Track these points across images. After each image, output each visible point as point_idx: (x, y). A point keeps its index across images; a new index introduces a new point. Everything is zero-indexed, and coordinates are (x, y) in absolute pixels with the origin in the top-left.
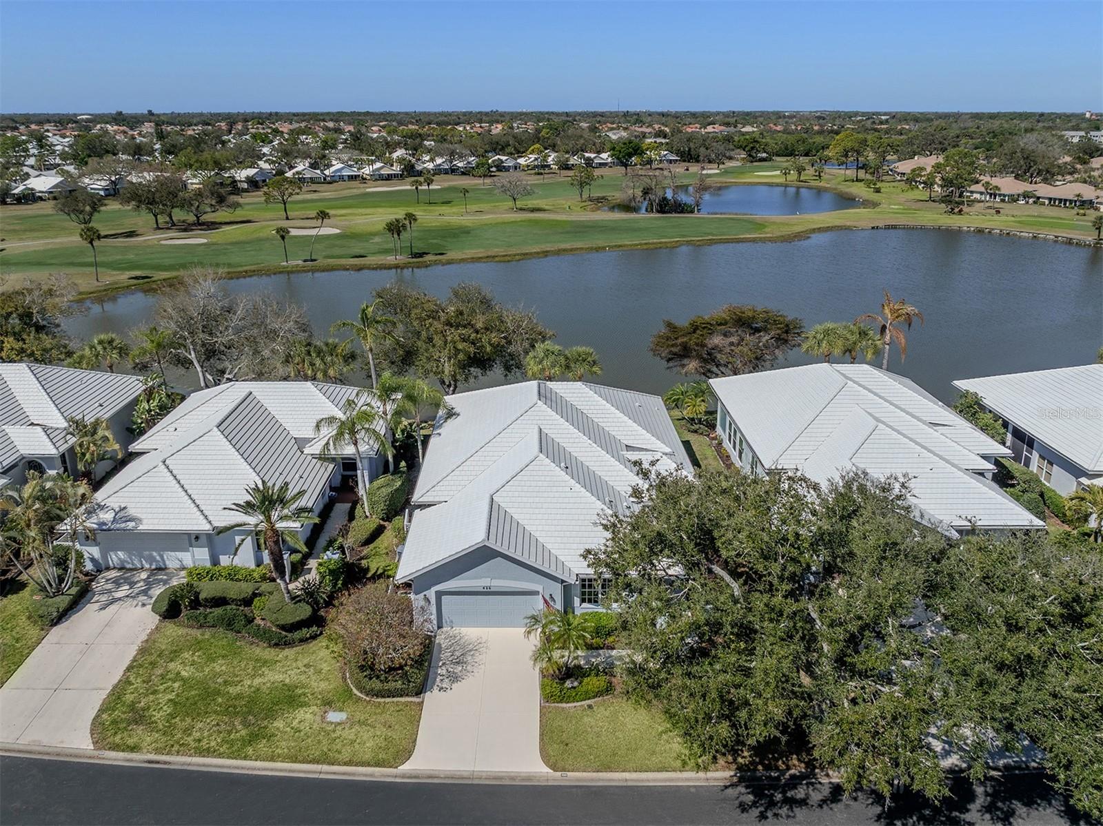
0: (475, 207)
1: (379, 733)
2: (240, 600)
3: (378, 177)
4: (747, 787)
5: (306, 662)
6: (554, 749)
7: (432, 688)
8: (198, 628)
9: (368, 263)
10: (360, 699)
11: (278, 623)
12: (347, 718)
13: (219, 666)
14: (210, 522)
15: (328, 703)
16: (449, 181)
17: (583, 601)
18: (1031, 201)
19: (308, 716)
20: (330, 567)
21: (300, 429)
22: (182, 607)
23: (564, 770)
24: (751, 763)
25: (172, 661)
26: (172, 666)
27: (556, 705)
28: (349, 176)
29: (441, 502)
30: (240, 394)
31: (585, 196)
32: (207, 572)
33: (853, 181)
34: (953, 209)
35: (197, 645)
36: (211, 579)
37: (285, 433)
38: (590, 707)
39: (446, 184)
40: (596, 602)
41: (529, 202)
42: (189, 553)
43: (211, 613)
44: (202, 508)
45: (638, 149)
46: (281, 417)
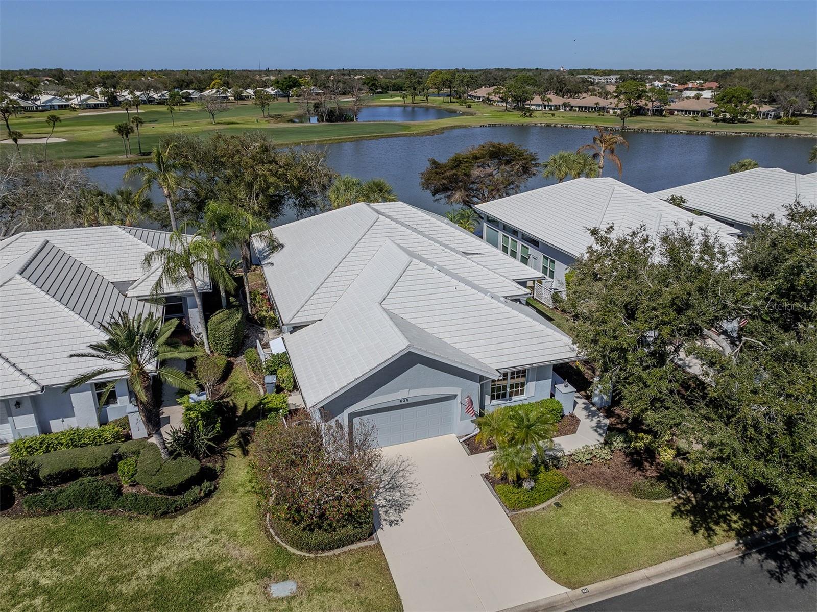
0: (180, 123)
1: (348, 597)
2: (97, 469)
3: (86, 107)
4: (760, 552)
5: (211, 526)
6: (555, 562)
7: (380, 524)
8: (45, 515)
9: (102, 161)
10: (302, 558)
11: (162, 487)
12: (299, 588)
13: (94, 560)
14: (35, 381)
15: (264, 574)
16: (148, 108)
17: (493, 398)
18: (568, 109)
19: (246, 598)
20: (202, 410)
21: (115, 272)
22: (16, 492)
23: (581, 584)
24: (746, 525)
25: (20, 568)
26: (22, 575)
27: (524, 511)
28: (59, 106)
29: (315, 322)
30: (35, 243)
31: (266, 114)
32: (41, 443)
33: (448, 102)
34: (525, 114)
35: (51, 538)
36: (47, 451)
37: (99, 279)
38: (557, 505)
39: (149, 110)
40: (504, 396)
41: (223, 119)
42: (8, 425)
43: (61, 492)
44: (21, 366)
45: (296, 83)
46: (91, 262)
